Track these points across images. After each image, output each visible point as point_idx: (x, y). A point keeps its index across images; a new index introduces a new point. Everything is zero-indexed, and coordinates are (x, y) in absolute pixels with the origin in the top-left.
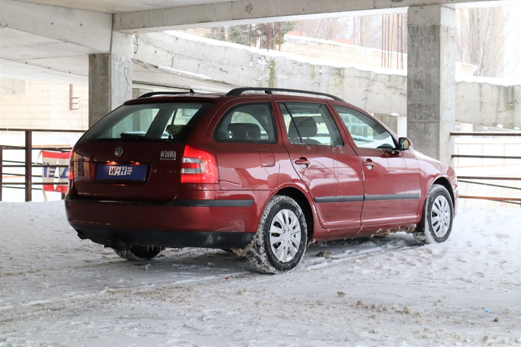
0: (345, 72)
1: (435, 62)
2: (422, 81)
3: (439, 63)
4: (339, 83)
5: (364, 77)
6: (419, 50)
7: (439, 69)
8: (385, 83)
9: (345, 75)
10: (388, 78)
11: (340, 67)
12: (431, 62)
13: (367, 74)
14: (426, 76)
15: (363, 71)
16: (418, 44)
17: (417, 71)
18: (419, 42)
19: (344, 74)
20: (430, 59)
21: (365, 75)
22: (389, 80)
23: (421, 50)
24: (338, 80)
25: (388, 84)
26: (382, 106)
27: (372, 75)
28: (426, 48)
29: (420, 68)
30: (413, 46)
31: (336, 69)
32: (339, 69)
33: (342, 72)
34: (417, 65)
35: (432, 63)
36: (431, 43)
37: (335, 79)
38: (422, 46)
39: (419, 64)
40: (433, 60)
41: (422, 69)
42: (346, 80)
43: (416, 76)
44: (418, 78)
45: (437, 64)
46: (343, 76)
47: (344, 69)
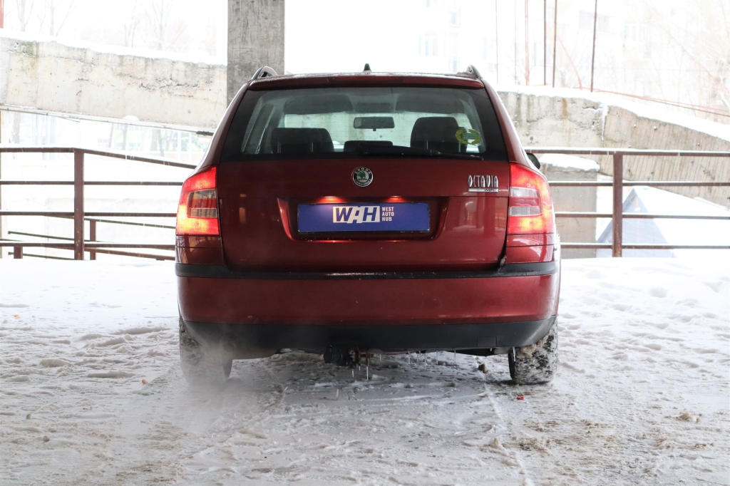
0: (41, 48)
1: (275, 37)
2: (254, 66)
3: (283, 39)
4: (30, 67)
5: (74, 58)
6: (249, 18)
7: (283, 49)
8: (114, 67)
9: (40, 53)
10: (118, 60)
11: (31, 41)
12: (268, 36)
13: (80, 53)
14: (261, 59)
15: (74, 49)
16: (246, 8)
17: (245, 51)
18: (247, 5)
19: (37, 52)
20: (267, 32)
21: (76, 54)
22: (121, 64)
23: (251, 17)
24: (27, 61)
25: (119, 70)
26: (108, 104)
27: (90, 56)
28: (261, 15)
29: (250, 46)
30: (237, 10)
31: (23, 44)
32: (30, 44)
33: (35, 49)
34: (244, 41)
35: (272, 39)
36: (269, 7)
37: (22, 60)
38: (253, 11)
39: (248, 39)
40: (272, 33)
41: (253, 47)
42: (42, 64)
43: (243, 58)
44: (247, 61)
45: (280, 40)
46: (37, 56)
47: (38, 44)
